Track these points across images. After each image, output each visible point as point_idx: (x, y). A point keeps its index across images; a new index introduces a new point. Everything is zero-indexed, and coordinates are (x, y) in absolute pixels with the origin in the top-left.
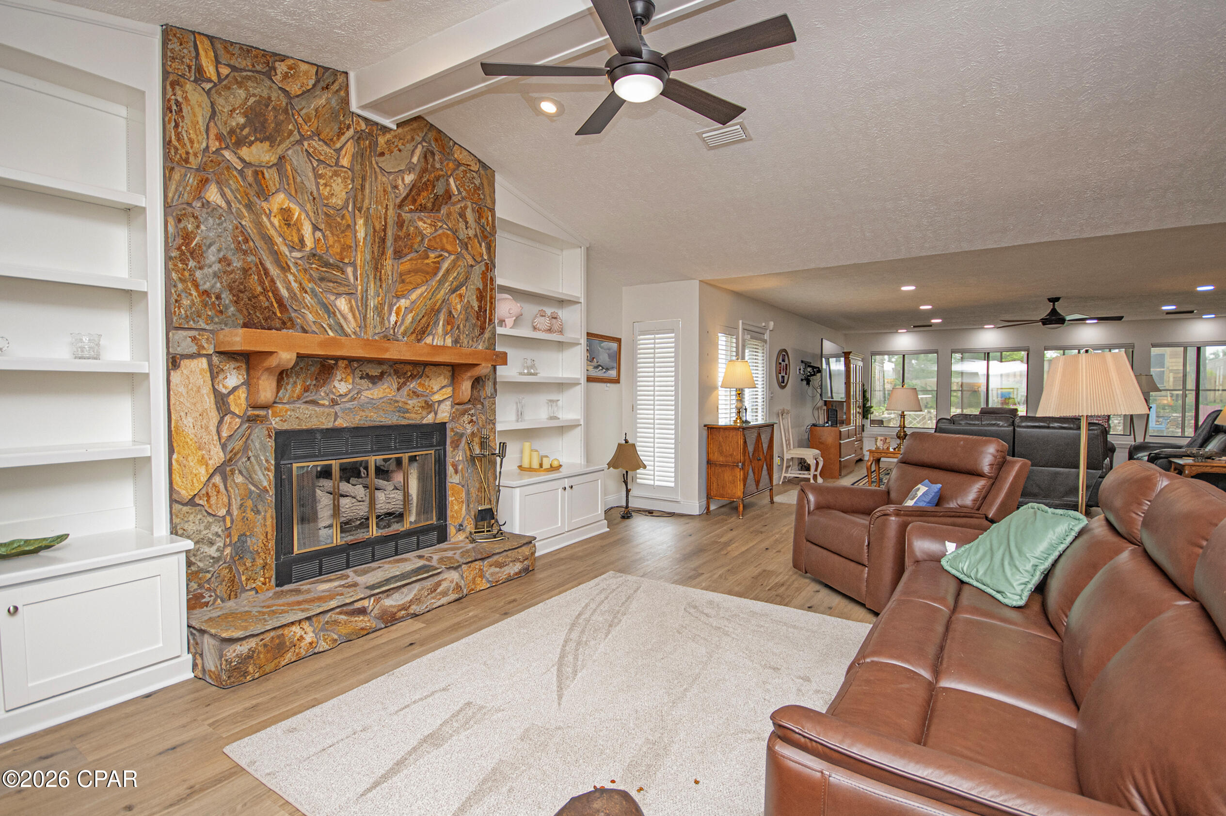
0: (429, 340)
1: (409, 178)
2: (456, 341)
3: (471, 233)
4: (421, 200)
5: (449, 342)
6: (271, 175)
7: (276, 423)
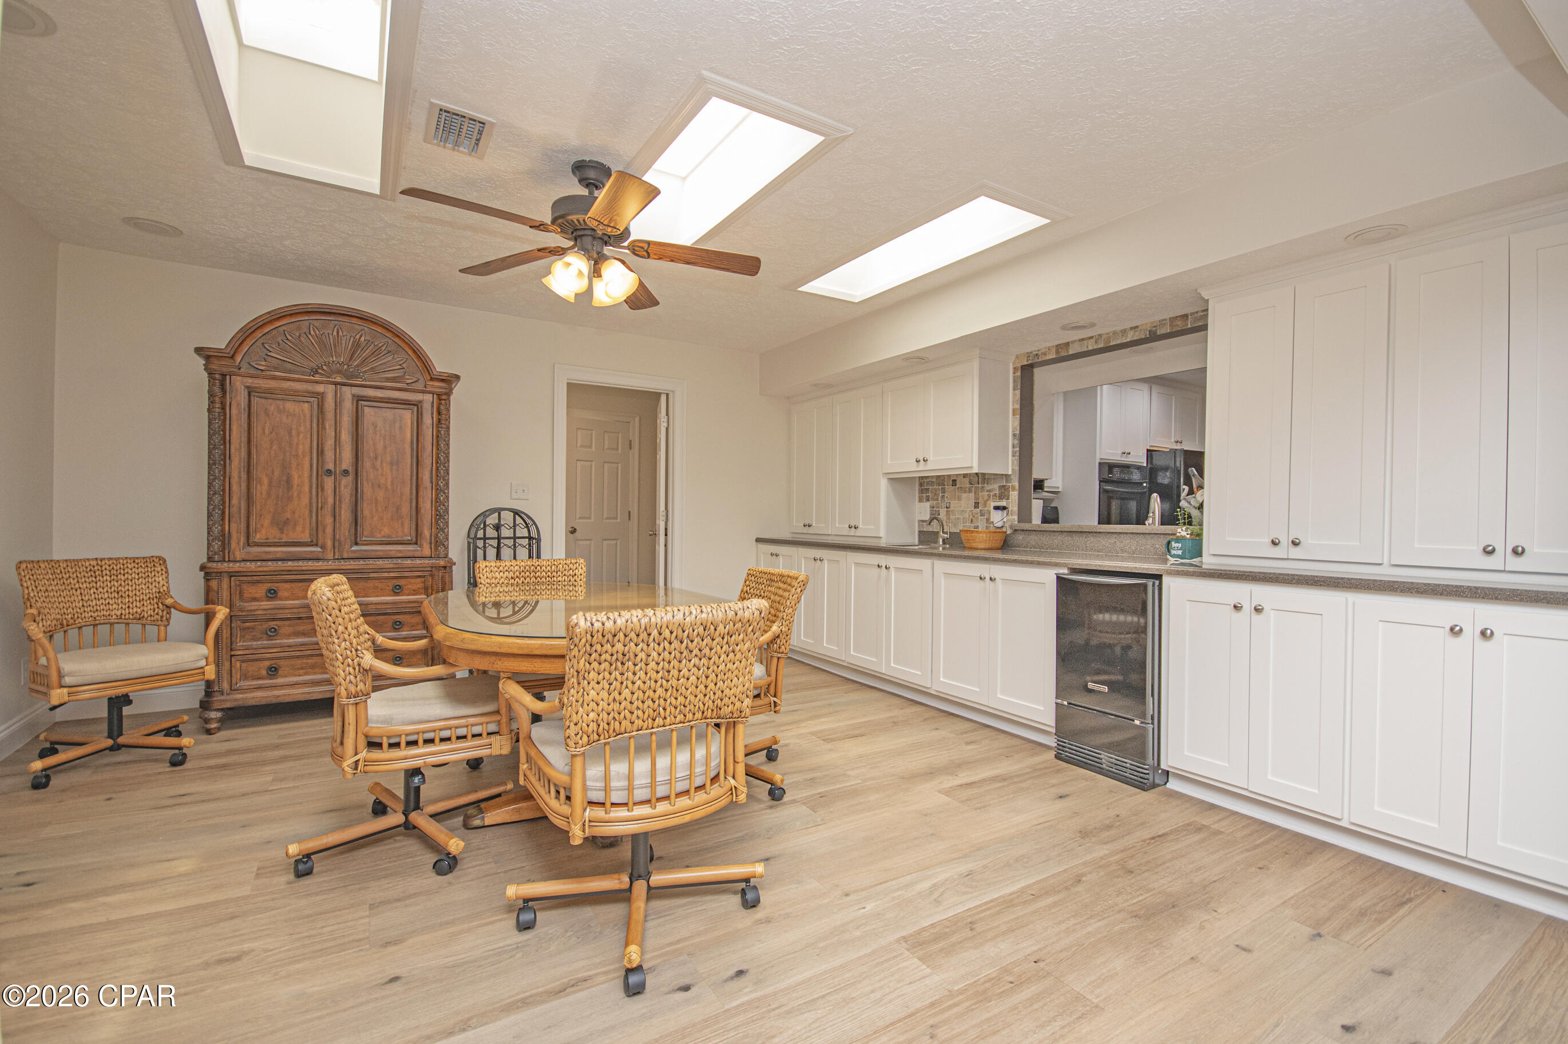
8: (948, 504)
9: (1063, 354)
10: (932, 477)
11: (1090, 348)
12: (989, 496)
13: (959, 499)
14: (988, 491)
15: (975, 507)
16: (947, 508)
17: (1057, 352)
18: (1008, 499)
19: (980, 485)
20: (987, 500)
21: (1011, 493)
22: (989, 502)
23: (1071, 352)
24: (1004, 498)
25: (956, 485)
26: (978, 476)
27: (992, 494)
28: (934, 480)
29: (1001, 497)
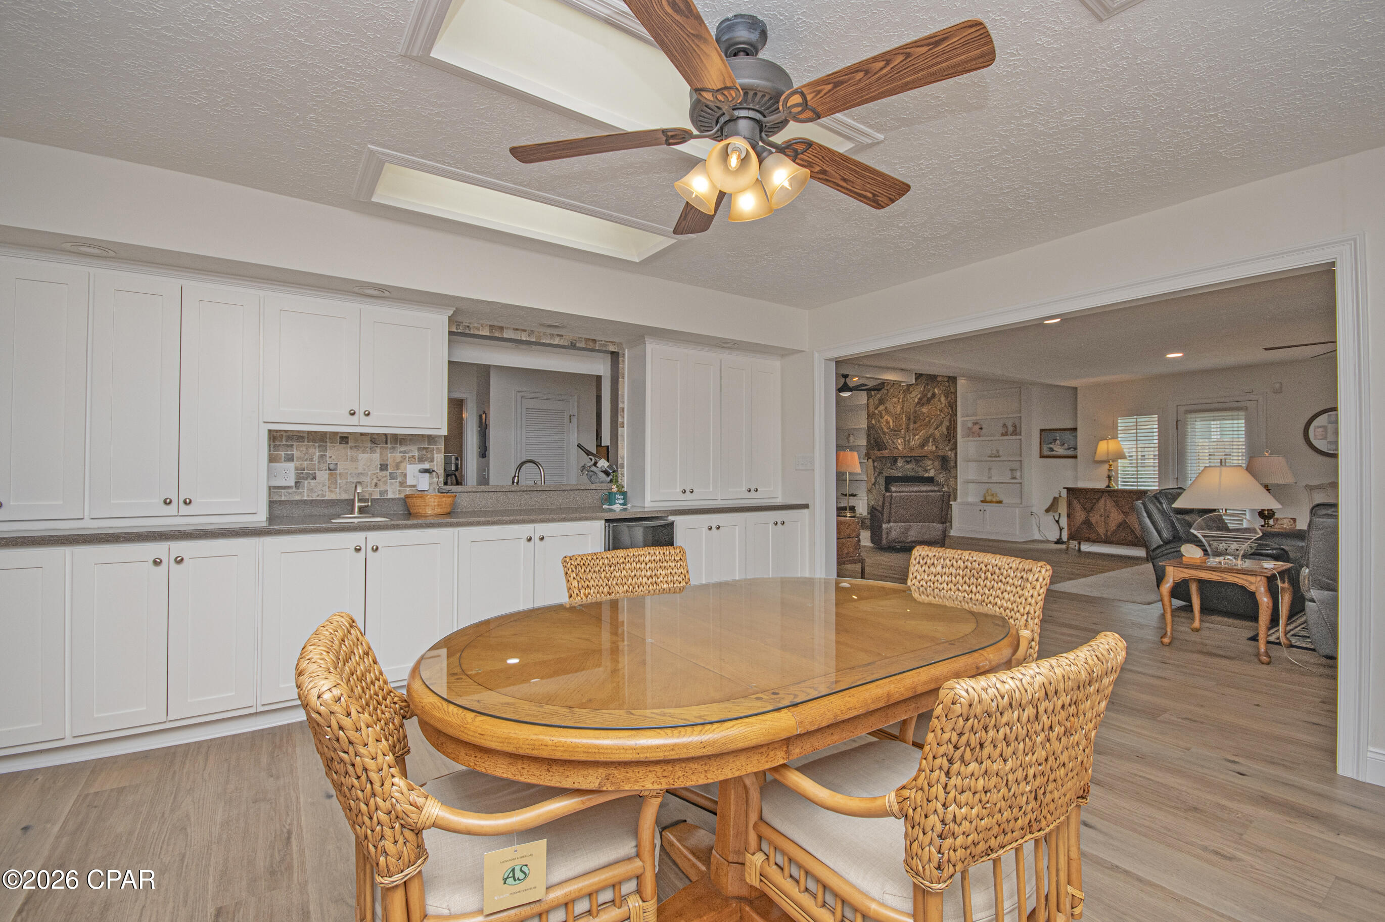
0: (926, 448)
1: (919, 396)
2: (936, 447)
3: (943, 405)
4: (922, 402)
5: (934, 447)
6: (883, 412)
7: (884, 475)
8: (332, 467)
9: (497, 335)
10: (299, 431)
11: (524, 339)
12: (404, 458)
13: (354, 460)
14: (400, 452)
15: (381, 469)
16: (330, 470)
17: (491, 331)
18: (432, 461)
19: (389, 445)
20: (401, 462)
21: (435, 455)
22: (402, 465)
23: (505, 336)
24: (426, 460)
25: (347, 443)
26: (387, 438)
27: (407, 455)
28: (306, 435)
29: (421, 460)
